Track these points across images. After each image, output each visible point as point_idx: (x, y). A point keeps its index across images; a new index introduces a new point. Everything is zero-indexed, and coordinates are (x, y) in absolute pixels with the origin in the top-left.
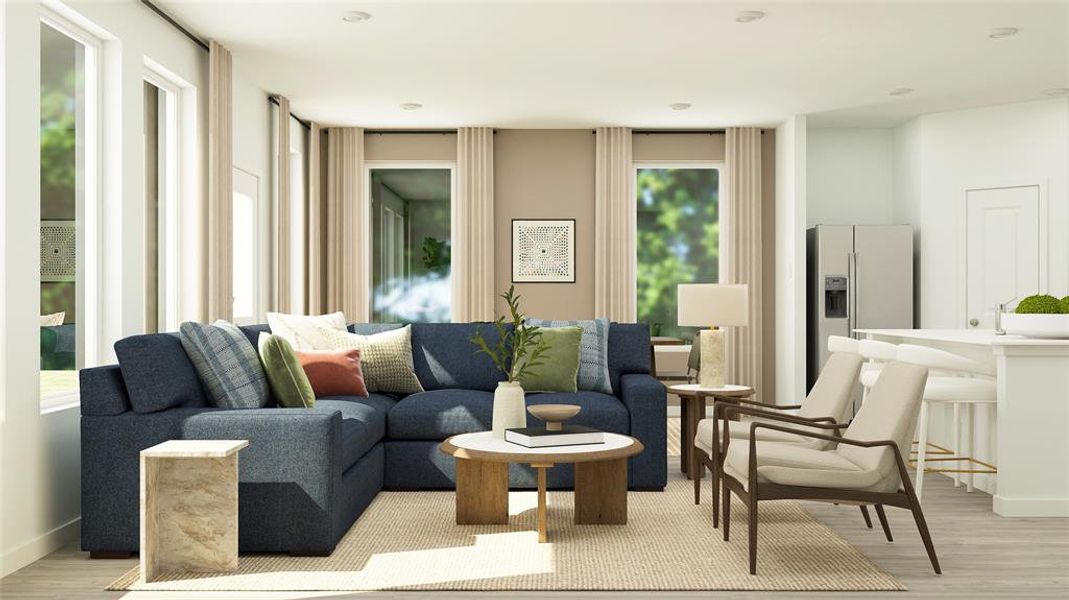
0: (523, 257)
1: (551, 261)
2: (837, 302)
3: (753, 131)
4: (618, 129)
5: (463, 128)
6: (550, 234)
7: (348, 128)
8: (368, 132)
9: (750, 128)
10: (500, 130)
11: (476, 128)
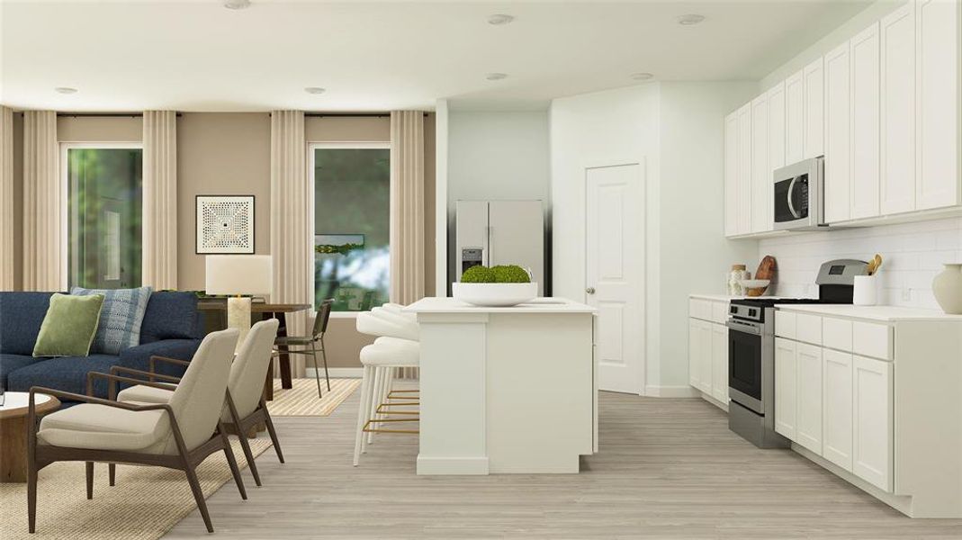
0: (206, 230)
1: (231, 233)
3: (416, 114)
4: (292, 112)
5: (148, 112)
6: (231, 209)
9: (414, 111)
10: (184, 113)
11: (160, 112)
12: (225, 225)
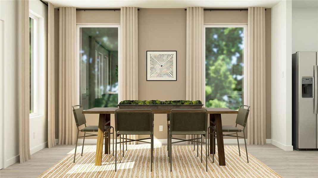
0: (152, 69)
1: (165, 70)
2: (307, 90)
3: (261, 9)
4: (197, 8)
5: (123, 8)
6: (165, 58)
7: (68, 7)
8: (78, 10)
9: (260, 7)
10: (141, 9)
11: (130, 8)
12: (162, 66)
